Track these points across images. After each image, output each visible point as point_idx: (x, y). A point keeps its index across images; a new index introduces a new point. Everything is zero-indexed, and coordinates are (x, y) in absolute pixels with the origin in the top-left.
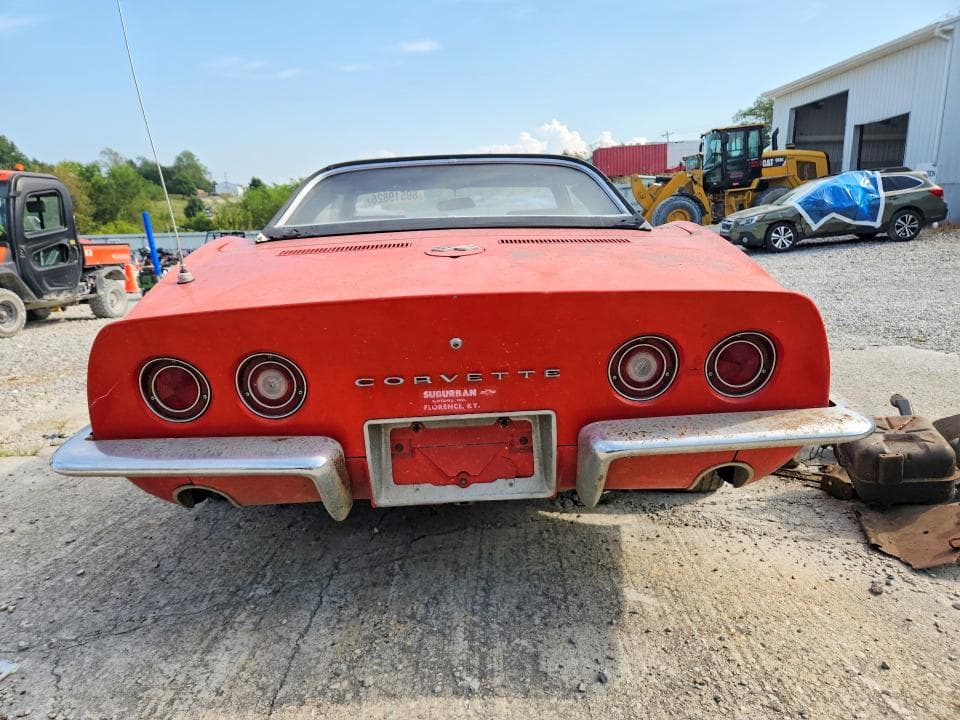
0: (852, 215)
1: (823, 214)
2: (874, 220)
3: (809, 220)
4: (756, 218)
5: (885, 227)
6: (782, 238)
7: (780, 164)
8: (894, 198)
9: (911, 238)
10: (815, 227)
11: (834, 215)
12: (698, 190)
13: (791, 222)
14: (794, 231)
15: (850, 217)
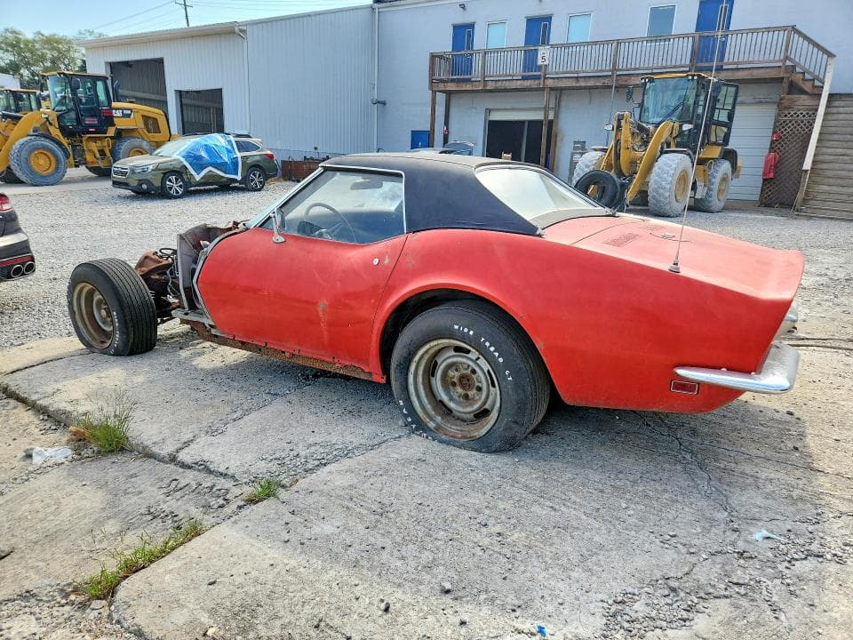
0: (223, 169)
1: (202, 168)
2: (237, 174)
3: (193, 172)
4: (151, 167)
5: (245, 179)
6: (174, 185)
7: (129, 116)
8: (247, 157)
9: (260, 190)
10: (198, 178)
11: (211, 168)
12: (55, 132)
13: (179, 172)
14: (183, 180)
15: (222, 171)
